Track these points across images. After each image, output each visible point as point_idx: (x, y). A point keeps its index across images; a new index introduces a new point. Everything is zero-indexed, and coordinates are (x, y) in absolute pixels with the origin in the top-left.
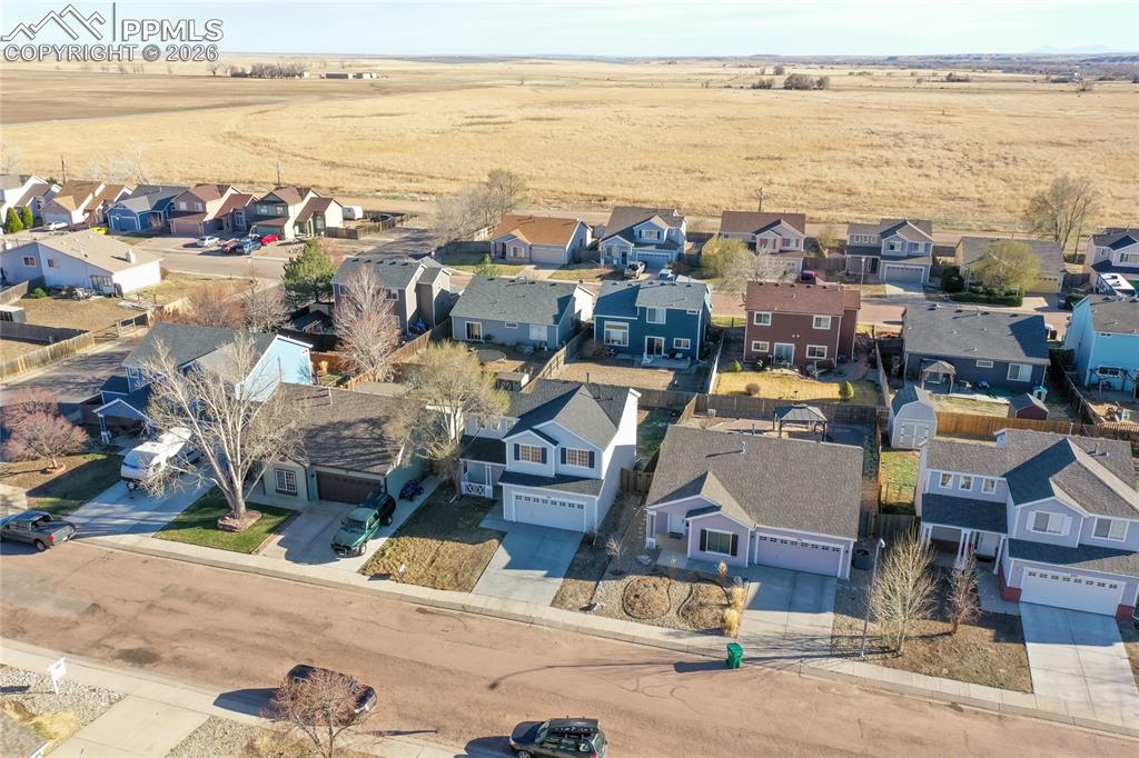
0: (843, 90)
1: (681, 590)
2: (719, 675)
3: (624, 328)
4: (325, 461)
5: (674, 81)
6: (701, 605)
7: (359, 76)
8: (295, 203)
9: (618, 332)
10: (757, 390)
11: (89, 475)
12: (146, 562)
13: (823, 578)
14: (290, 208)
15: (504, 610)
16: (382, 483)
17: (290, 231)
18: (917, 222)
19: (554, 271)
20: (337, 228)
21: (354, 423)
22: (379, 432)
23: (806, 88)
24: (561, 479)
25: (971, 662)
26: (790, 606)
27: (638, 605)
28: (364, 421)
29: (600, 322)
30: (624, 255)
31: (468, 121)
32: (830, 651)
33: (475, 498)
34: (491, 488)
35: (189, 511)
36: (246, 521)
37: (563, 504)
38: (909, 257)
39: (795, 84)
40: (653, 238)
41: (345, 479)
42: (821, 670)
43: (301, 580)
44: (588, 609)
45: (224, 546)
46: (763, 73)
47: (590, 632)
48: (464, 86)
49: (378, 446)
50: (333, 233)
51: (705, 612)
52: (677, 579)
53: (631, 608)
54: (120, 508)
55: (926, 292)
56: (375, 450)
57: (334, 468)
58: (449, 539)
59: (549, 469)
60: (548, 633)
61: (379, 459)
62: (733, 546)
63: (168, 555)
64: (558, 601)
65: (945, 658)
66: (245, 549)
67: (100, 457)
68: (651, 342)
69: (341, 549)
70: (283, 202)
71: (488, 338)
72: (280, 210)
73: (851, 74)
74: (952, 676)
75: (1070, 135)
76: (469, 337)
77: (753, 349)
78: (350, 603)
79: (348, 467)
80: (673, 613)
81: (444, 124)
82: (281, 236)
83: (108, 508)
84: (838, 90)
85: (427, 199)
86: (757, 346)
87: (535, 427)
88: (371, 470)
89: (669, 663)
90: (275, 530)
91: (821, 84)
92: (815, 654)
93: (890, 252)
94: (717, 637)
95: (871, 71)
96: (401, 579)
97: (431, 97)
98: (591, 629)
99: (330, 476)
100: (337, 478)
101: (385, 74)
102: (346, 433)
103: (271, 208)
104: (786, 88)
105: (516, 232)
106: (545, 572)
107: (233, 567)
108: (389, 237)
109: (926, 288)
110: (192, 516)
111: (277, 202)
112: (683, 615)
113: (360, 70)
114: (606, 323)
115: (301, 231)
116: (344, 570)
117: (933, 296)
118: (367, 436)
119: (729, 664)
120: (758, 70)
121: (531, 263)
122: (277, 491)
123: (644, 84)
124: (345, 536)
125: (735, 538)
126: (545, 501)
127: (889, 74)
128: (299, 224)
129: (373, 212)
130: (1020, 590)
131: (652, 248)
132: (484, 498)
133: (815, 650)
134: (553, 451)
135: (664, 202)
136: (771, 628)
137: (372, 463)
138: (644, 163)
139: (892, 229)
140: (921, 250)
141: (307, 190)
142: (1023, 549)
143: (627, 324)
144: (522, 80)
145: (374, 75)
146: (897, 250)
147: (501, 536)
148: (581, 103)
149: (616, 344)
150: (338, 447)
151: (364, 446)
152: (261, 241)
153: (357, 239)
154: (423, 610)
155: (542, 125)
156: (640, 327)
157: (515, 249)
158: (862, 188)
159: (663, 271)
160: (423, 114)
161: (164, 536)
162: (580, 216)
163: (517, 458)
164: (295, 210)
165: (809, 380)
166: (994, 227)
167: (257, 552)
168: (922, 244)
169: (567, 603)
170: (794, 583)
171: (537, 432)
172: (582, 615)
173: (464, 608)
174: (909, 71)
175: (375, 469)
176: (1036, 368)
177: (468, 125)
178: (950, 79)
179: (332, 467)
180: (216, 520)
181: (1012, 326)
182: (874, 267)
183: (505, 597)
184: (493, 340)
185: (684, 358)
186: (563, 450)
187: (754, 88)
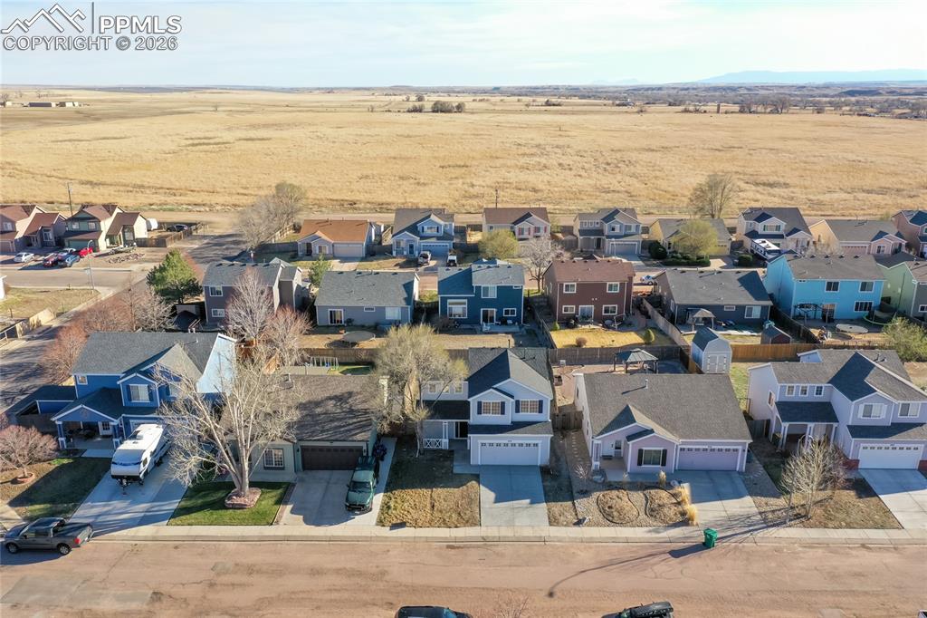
0: (477, 113)
1: (638, 497)
2: (706, 554)
3: (464, 303)
4: (310, 436)
5: (341, 107)
6: (660, 506)
7: (62, 104)
8: (106, 218)
9: (458, 308)
10: (584, 342)
11: (65, 479)
12: (176, 547)
13: (728, 472)
14: (102, 223)
15: (517, 535)
16: (365, 448)
17: (103, 244)
18: (625, 210)
19: (357, 263)
20: (145, 239)
21: (322, 401)
22: (348, 406)
23: (449, 111)
24: (516, 426)
25: (855, 516)
26: (720, 497)
27: (615, 514)
28: (330, 398)
29: (444, 300)
30: (411, 247)
31: (191, 142)
32: (765, 523)
33: (434, 451)
34: (447, 440)
35: (186, 497)
36: (251, 498)
37: (521, 445)
38: (626, 236)
39: (439, 108)
40: (434, 232)
41: (329, 449)
42: (768, 538)
43: (331, 539)
44: (579, 523)
45: (242, 522)
46: (408, 100)
47: (591, 540)
48: (164, 113)
49: (352, 418)
50: (142, 243)
51: (666, 510)
52: (630, 490)
53: (610, 516)
54: (118, 504)
55: (643, 261)
56: (351, 421)
57: (319, 441)
58: (437, 487)
59: (507, 419)
60: (562, 547)
61: (358, 428)
62: (662, 458)
63: (195, 538)
64: (553, 521)
65: (837, 515)
66: (265, 522)
67: (65, 461)
68: (485, 313)
69: (356, 508)
70: (94, 218)
71: (349, 321)
72: (92, 225)
73: (474, 100)
74: (849, 526)
75: (655, 144)
76: (331, 322)
77: (564, 312)
78: (388, 551)
79: (332, 438)
80: (643, 516)
81: (169, 145)
82: (95, 248)
83: (105, 506)
84: (472, 113)
85: (202, 209)
86: (566, 310)
87: (495, 386)
88: (354, 438)
89: (664, 553)
90: (281, 501)
91: (460, 108)
92: (756, 527)
93: (612, 233)
94: (684, 528)
95: (489, 98)
96: (416, 525)
97: (144, 122)
98: (591, 538)
99: (314, 449)
100: (321, 449)
101: (87, 103)
102: (318, 410)
103: (82, 224)
104: (433, 111)
105: (319, 233)
106: (528, 501)
107: (262, 539)
108: (192, 244)
109: (641, 257)
110: (193, 501)
111: (89, 219)
112: (652, 515)
113: (62, 99)
114: (449, 301)
115: (112, 243)
116: (363, 525)
117: (649, 263)
118: (338, 411)
119: (707, 544)
120: (404, 98)
121: (335, 258)
122: (265, 468)
123: (320, 109)
124: (355, 497)
125: (665, 452)
126: (506, 445)
127: (502, 100)
128: (111, 237)
129: (168, 223)
130: (859, 460)
131: (434, 240)
132: (442, 450)
133: (755, 525)
134: (510, 403)
135: (403, 204)
136: (717, 514)
137: (354, 432)
138: (365, 173)
139: (611, 215)
140: (633, 230)
141: (114, 207)
142: (859, 431)
143: (466, 301)
144: (216, 107)
145: (76, 104)
146: (617, 231)
147: (477, 477)
148: (278, 126)
149: (457, 317)
150: (317, 423)
151: (341, 419)
152: (78, 253)
153: (166, 247)
154: (452, 546)
155: (258, 145)
156: (477, 302)
157: (320, 247)
158: (541, 186)
159: (450, 258)
160: (144, 137)
161: (179, 522)
162: (370, 217)
163: (479, 413)
164: (106, 225)
165: (611, 332)
166: (652, 211)
167: (277, 523)
168: (633, 226)
169: (560, 521)
170: (711, 479)
171: (496, 389)
172: (577, 529)
173: (484, 539)
174: (516, 98)
175: (359, 437)
176: (764, 308)
177: (193, 145)
178: (548, 104)
179: (318, 440)
180: (222, 500)
181: (740, 280)
182: (599, 244)
183: (510, 524)
184: (354, 323)
185: (514, 323)
186: (517, 402)
187: (409, 111)
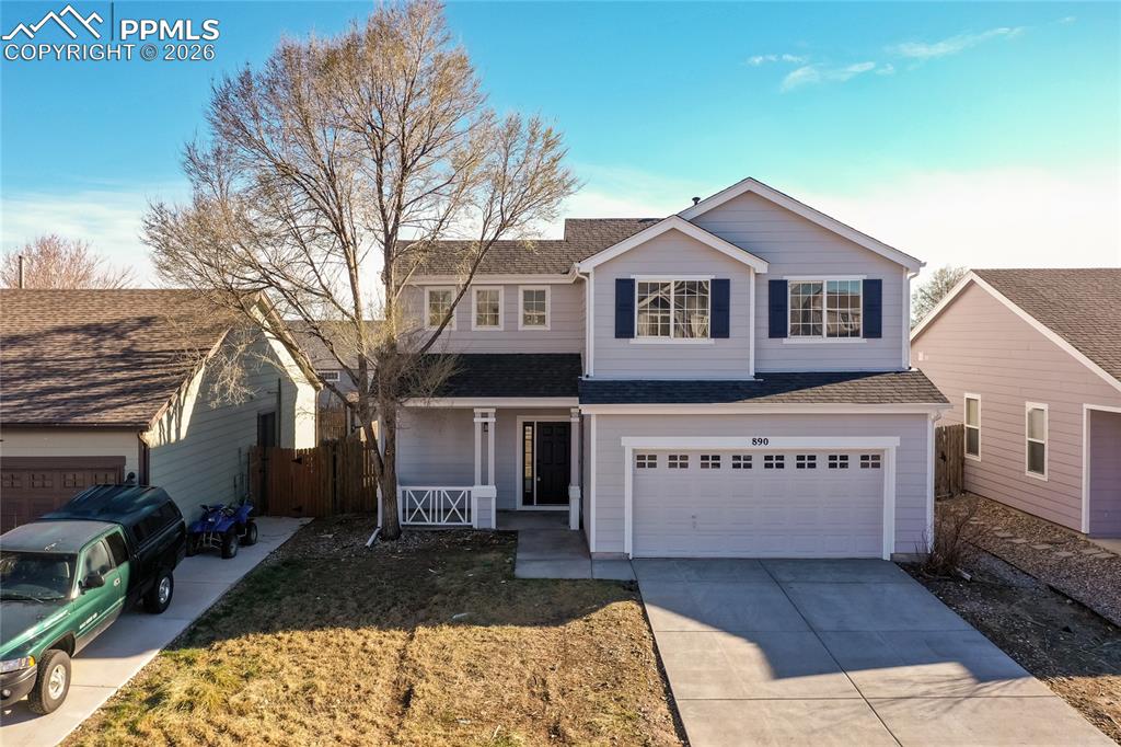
22: (120, 344)
24: (778, 385)
34: (491, 494)
37: (806, 461)
49: (116, 369)
58: (433, 620)
59: (738, 358)
126: (742, 462)
132: (469, 529)
147: (630, 590)
163: (626, 331)
186: (779, 291)
